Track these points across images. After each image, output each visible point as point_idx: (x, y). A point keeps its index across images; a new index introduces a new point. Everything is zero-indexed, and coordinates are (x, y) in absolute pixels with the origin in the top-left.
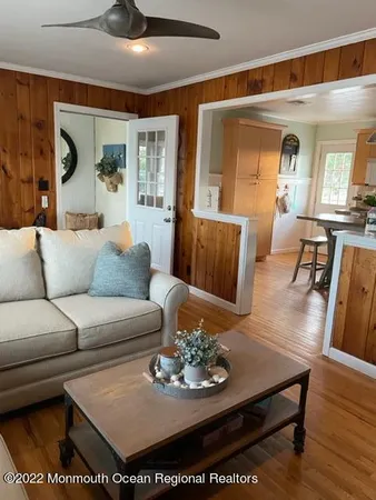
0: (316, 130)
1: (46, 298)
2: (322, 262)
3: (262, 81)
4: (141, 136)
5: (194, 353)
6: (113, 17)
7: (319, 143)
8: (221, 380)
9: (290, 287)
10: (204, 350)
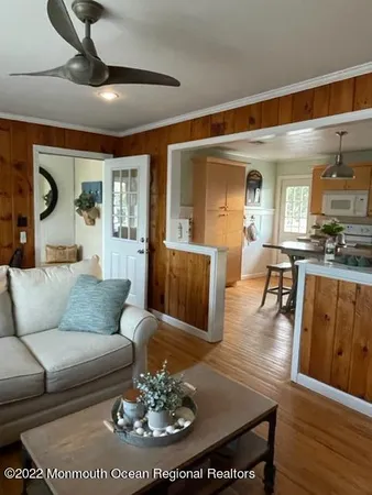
0: (276, 166)
1: (16, 335)
2: (288, 286)
3: (224, 124)
4: (115, 174)
5: (157, 397)
6: (75, 66)
7: (280, 178)
8: (187, 424)
9: (259, 312)
10: (168, 395)
